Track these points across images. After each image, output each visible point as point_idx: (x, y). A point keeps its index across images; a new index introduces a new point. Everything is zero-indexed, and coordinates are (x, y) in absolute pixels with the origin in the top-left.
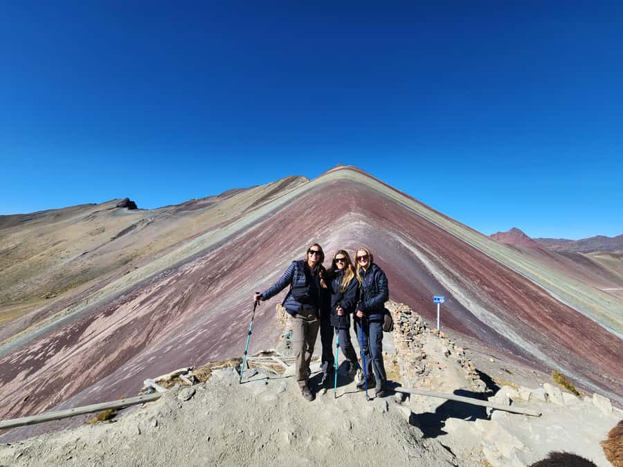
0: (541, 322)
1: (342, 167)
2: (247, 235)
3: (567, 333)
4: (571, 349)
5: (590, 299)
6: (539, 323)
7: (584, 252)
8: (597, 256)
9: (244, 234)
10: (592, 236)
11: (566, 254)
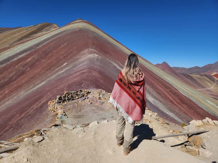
0: (176, 103)
1: (81, 21)
2: (17, 60)
3: (185, 107)
4: (187, 114)
5: (193, 93)
6: (175, 104)
7: (190, 74)
8: (195, 75)
9: (16, 59)
10: (194, 67)
11: (184, 75)
